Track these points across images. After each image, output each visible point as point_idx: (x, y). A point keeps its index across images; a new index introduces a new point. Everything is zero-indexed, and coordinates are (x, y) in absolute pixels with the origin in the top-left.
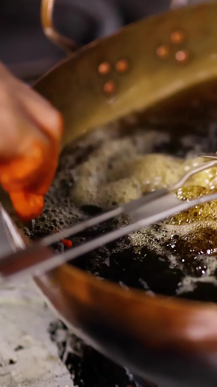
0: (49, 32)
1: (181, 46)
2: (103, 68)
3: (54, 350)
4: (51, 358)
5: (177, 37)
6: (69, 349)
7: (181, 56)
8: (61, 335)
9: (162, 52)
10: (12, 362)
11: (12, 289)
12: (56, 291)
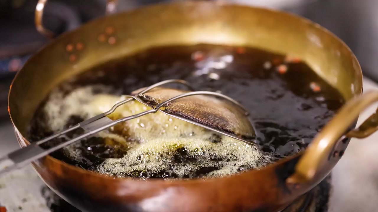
0: (40, 28)
1: (113, 35)
2: (70, 48)
3: (43, 201)
4: (42, 206)
5: (110, 30)
6: (52, 201)
7: (112, 40)
8: (47, 193)
9: (102, 38)
10: (20, 208)
11: (20, 168)
12: (44, 170)
